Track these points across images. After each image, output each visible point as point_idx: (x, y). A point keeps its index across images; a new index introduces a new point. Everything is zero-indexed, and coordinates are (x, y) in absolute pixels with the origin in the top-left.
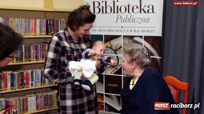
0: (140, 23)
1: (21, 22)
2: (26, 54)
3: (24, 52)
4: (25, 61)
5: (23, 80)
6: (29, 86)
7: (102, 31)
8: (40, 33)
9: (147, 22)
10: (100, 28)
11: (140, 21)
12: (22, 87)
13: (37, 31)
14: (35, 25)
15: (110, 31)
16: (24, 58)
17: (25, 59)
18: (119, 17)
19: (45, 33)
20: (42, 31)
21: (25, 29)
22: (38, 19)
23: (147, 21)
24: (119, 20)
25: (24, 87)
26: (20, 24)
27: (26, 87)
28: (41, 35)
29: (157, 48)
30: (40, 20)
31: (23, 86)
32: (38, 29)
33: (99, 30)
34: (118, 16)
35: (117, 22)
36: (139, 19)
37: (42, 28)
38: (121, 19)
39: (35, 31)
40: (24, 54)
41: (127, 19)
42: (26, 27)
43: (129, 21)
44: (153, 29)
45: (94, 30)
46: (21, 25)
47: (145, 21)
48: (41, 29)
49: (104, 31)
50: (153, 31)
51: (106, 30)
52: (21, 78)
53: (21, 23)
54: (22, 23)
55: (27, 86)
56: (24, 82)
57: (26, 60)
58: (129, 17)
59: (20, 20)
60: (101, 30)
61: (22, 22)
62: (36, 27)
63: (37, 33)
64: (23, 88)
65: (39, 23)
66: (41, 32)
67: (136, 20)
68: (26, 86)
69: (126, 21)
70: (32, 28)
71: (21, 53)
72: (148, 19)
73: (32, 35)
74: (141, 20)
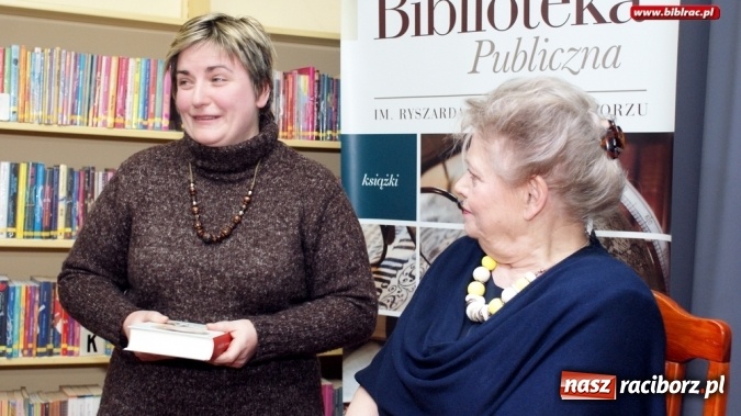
0: (575, 73)
1: (60, 64)
2: (70, 206)
3: (62, 193)
4: (66, 234)
5: (53, 318)
6: (76, 349)
7: (414, 114)
8: (140, 120)
9: (607, 64)
10: (406, 104)
11: (575, 64)
12: (43, 350)
13: (127, 110)
14: (122, 80)
15: (447, 113)
16: (61, 220)
17: (66, 226)
18: (486, 48)
19: (166, 122)
20: (152, 110)
21: (76, 95)
22: (135, 57)
23: (609, 62)
24: (486, 63)
25: (56, 350)
26: (55, 73)
27: (65, 350)
28: (145, 127)
29: (655, 190)
30: (144, 62)
31: (50, 346)
32: (134, 101)
33: (402, 114)
34: (480, 43)
35: (474, 71)
36: (574, 52)
37: (152, 96)
38: (492, 59)
39: (120, 111)
40: (62, 206)
41: (521, 57)
42: (78, 87)
43: (528, 62)
44: (635, 98)
45: (379, 113)
46: (54, 79)
47: (599, 61)
48: (146, 103)
49: (423, 113)
50: (635, 109)
51: (431, 113)
52: (43, 307)
53: (56, 67)
54: (63, 69)
55: (70, 348)
56: (53, 327)
57: (69, 230)
58: (527, 46)
59: (56, 56)
60: (407, 114)
61: (63, 65)
62: (125, 91)
63: (128, 117)
64: (50, 353)
65: (138, 75)
66: (147, 114)
67: (559, 59)
68: (64, 346)
69: (517, 67)
70: (107, 93)
71: (49, 200)
72: (614, 51)
73: (105, 124)
74: (581, 55)
